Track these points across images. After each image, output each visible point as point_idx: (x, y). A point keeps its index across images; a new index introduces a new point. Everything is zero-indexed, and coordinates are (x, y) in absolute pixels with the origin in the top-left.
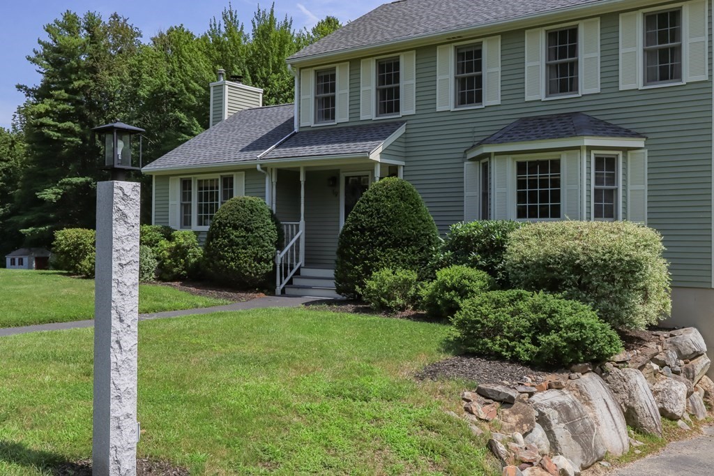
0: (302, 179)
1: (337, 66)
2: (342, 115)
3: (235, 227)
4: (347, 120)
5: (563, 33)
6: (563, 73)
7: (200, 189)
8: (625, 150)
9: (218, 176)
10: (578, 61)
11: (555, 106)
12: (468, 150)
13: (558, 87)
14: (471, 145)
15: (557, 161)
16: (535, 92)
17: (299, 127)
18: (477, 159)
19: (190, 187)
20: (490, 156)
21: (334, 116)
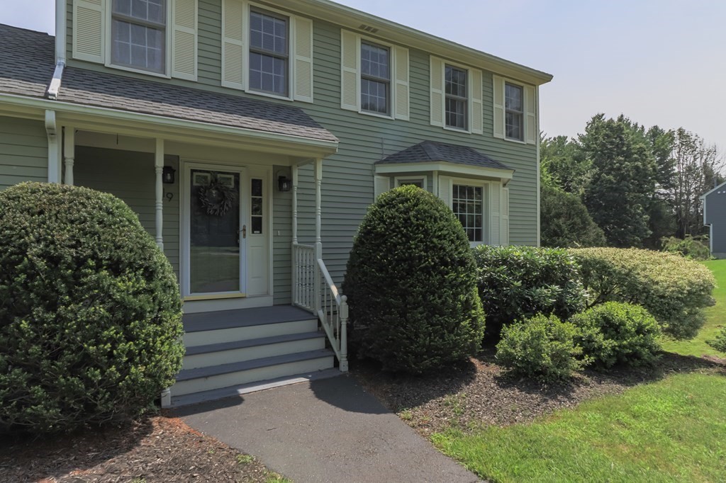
0: (161, 162)
4: (194, 78)
5: (455, 71)
10: (466, 102)
11: (454, 135)
12: (380, 162)
13: (451, 120)
14: (379, 157)
15: (479, 190)
16: (438, 117)
17: (70, 58)
18: (393, 175)
20: (431, 174)
21: (157, 62)
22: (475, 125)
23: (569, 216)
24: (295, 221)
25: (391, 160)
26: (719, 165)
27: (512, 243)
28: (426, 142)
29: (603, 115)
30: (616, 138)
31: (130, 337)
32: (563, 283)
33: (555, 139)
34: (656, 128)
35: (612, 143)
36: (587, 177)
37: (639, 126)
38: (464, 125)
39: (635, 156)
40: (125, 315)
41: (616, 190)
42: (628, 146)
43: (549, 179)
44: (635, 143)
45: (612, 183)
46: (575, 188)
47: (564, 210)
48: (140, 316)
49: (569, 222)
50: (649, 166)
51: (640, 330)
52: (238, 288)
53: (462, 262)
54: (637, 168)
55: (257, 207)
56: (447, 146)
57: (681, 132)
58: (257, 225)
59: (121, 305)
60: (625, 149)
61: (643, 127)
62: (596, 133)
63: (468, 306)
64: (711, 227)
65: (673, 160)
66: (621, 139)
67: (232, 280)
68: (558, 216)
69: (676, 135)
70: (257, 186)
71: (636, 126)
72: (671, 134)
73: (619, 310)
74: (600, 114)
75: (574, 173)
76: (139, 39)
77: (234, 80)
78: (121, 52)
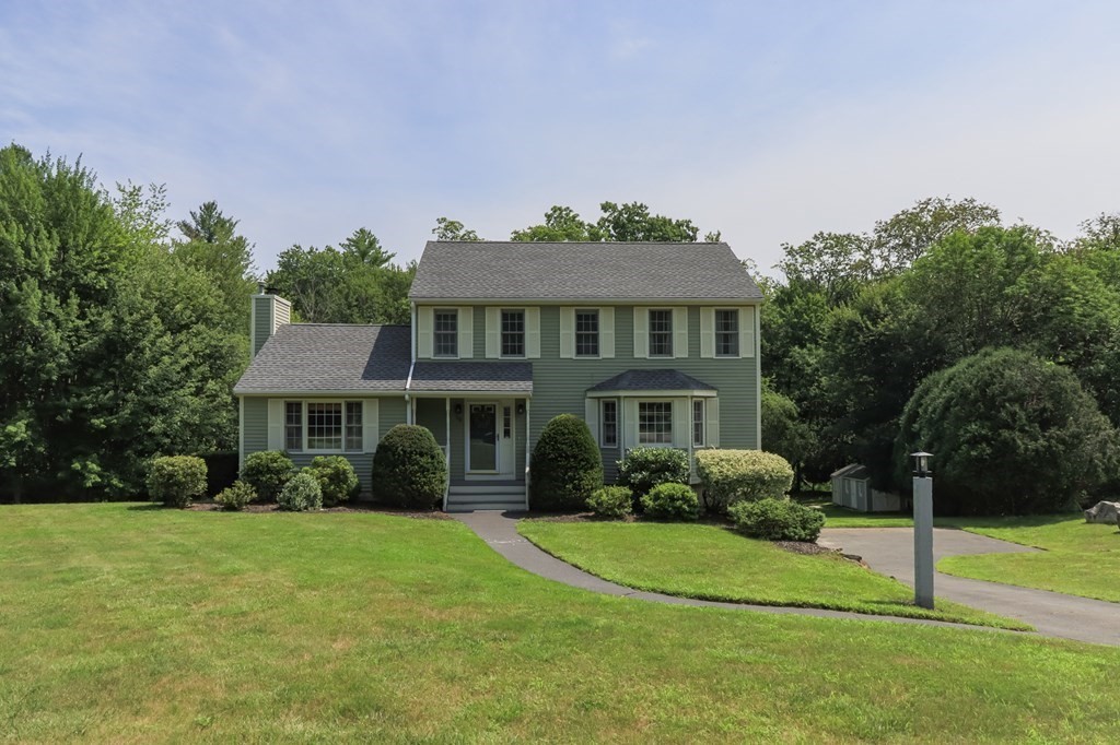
0: (448, 408)
1: (459, 308)
2: (465, 351)
3: (422, 455)
4: (471, 356)
5: (661, 313)
6: (660, 340)
7: (310, 412)
8: (706, 397)
9: (342, 401)
10: (671, 334)
11: (654, 362)
12: (589, 390)
13: (653, 351)
14: (590, 386)
15: (669, 405)
16: (641, 352)
17: (417, 358)
18: (599, 398)
19: (299, 410)
20: (619, 398)
21: (454, 351)
22: (680, 349)
24: (528, 431)
25: (599, 387)
28: (627, 371)
31: (425, 477)
38: (668, 352)
40: (423, 470)
48: (428, 470)
52: (495, 469)
55: (507, 423)
58: (507, 433)
59: (422, 466)
67: (491, 464)
70: (507, 411)
76: (446, 341)
77: (494, 351)
78: (439, 350)
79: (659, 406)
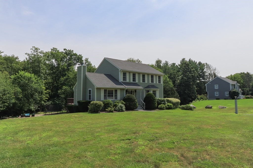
4: (129, 81)
7: (108, 92)
9: (114, 89)
10: (153, 79)
11: (152, 84)
13: (152, 82)
14: (144, 88)
15: (155, 91)
16: (150, 82)
17: (121, 81)
18: (145, 90)
19: (106, 91)
20: (150, 90)
21: (126, 80)
22: (155, 82)
23: (171, 91)
26: (217, 73)
27: (159, 98)
28: (149, 85)
29: (185, 58)
30: (187, 67)
32: (165, 102)
33: (172, 64)
34: (200, 62)
35: (186, 68)
36: (180, 77)
37: (195, 61)
38: (153, 82)
39: (192, 72)
41: (187, 81)
42: (190, 69)
43: (169, 80)
44: (192, 68)
45: (186, 79)
46: (177, 80)
47: (170, 89)
49: (171, 92)
50: (196, 75)
51: (171, 105)
53: (155, 100)
54: (193, 75)
56: (151, 85)
57: (206, 64)
60: (189, 70)
61: (196, 62)
62: (182, 65)
63: (156, 103)
64: (208, 92)
65: (204, 72)
66: (189, 67)
68: (169, 91)
69: (205, 64)
70: (133, 91)
71: (194, 61)
72: (204, 64)
73: (169, 104)
74: (184, 58)
75: (177, 76)
76: (124, 78)
77: (132, 81)
78: (124, 80)
79: (154, 91)
